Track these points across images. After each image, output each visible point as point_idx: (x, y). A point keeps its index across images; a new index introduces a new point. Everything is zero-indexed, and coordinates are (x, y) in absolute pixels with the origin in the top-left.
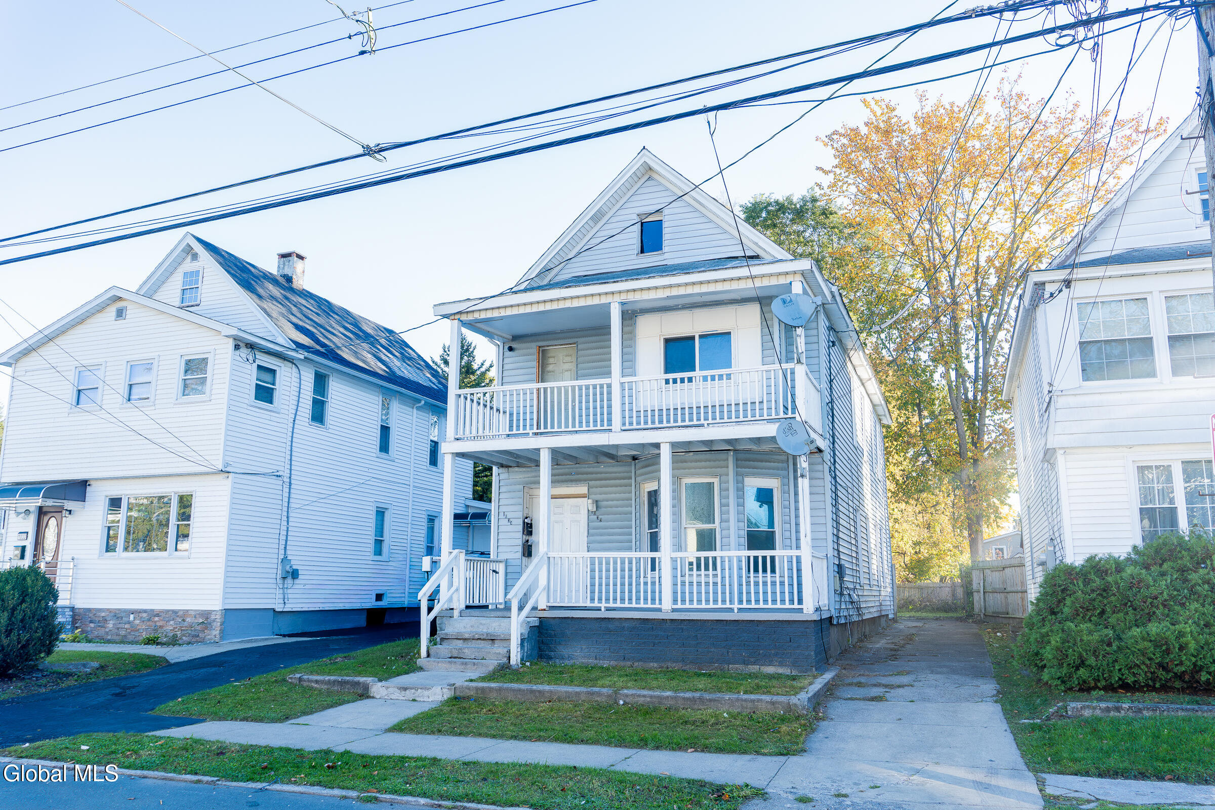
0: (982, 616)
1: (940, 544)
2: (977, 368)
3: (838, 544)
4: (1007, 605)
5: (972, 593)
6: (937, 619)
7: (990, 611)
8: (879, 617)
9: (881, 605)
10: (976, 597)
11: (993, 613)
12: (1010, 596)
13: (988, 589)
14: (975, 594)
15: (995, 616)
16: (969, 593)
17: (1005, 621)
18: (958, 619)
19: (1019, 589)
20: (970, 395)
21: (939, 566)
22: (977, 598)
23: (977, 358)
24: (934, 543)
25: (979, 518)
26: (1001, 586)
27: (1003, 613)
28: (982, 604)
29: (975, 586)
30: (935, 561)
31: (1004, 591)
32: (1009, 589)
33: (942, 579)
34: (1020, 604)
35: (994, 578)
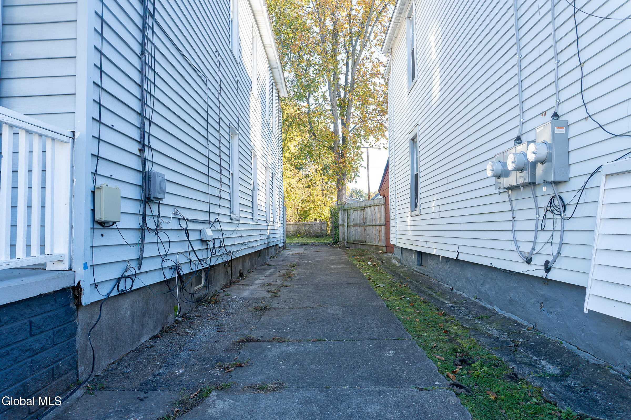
0: (346, 243)
1: (315, 202)
2: (347, 79)
3: (142, 129)
4: (366, 235)
5: (338, 227)
6: (314, 245)
7: (351, 240)
8: (268, 248)
9: (269, 238)
10: (341, 229)
11: (354, 241)
12: (368, 229)
13: (351, 223)
14: (341, 228)
15: (355, 243)
16: (336, 227)
17: (363, 248)
18: (328, 245)
19: (377, 223)
20: (342, 95)
21: (314, 214)
22: (342, 231)
23: (347, 71)
24: (312, 201)
25: (344, 175)
26: (362, 221)
27: (362, 241)
28: (346, 234)
29: (341, 222)
30: (312, 211)
31: (364, 225)
32: (368, 223)
33: (315, 220)
34: (377, 235)
35: (356, 216)
